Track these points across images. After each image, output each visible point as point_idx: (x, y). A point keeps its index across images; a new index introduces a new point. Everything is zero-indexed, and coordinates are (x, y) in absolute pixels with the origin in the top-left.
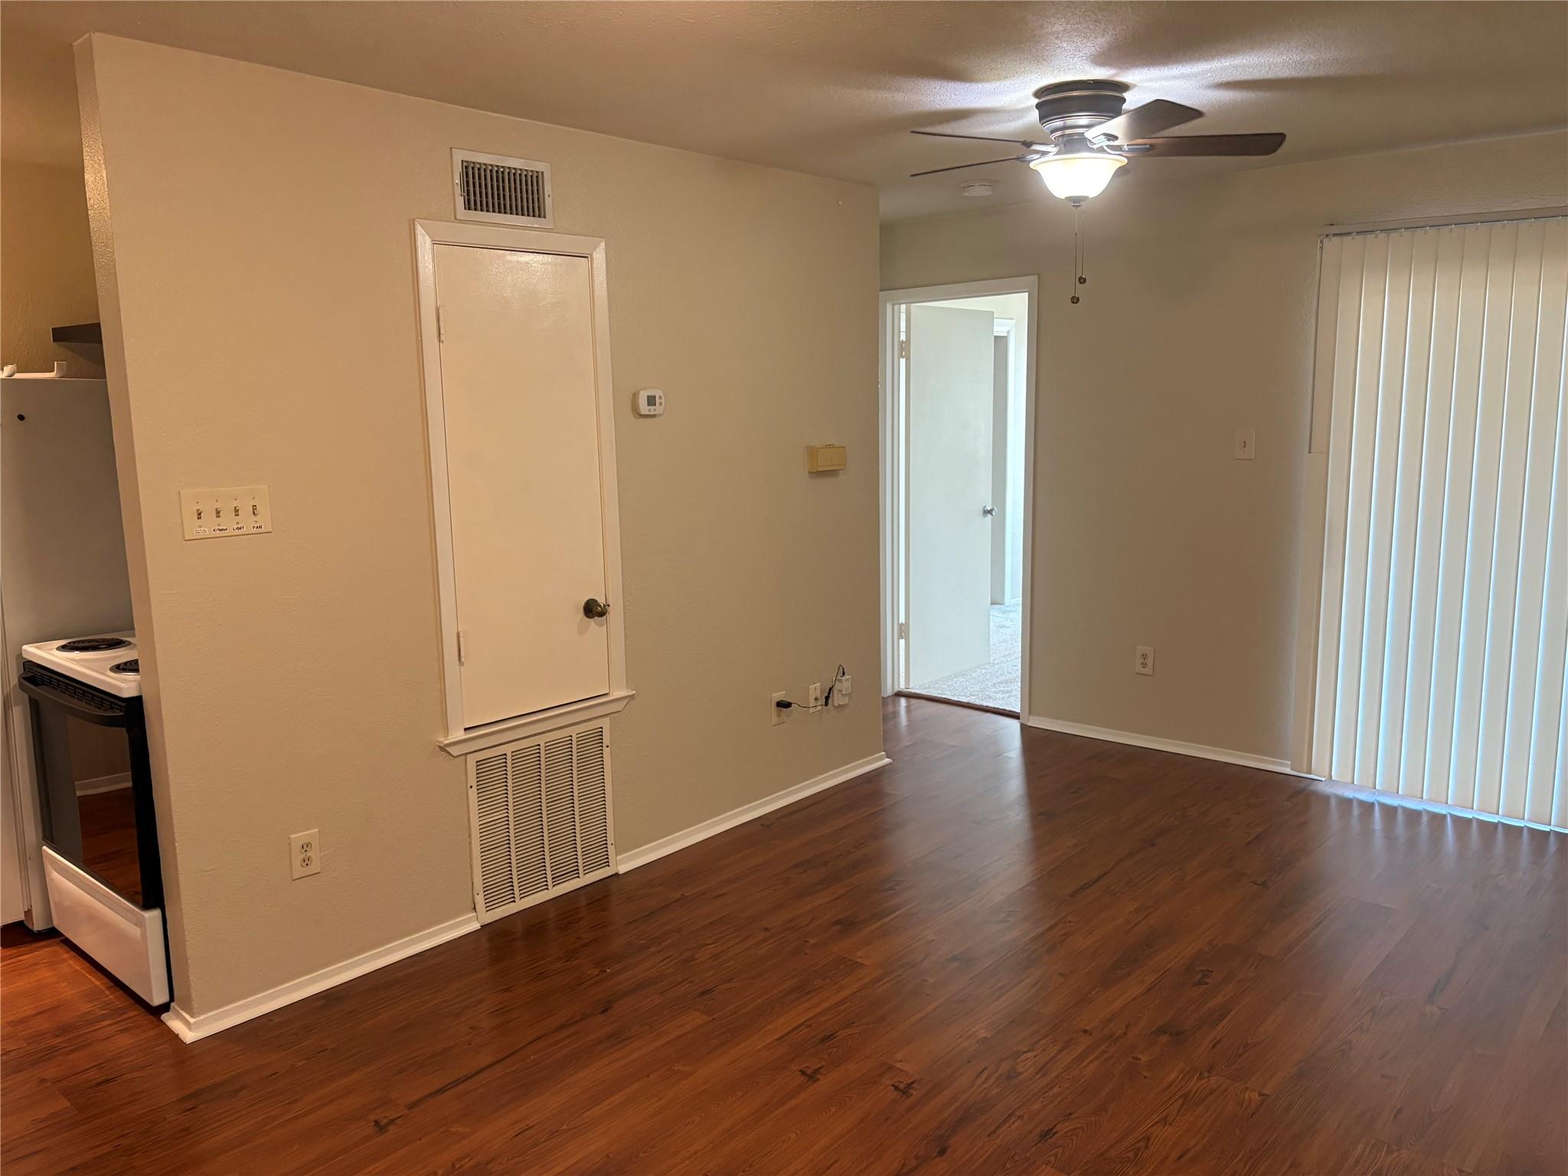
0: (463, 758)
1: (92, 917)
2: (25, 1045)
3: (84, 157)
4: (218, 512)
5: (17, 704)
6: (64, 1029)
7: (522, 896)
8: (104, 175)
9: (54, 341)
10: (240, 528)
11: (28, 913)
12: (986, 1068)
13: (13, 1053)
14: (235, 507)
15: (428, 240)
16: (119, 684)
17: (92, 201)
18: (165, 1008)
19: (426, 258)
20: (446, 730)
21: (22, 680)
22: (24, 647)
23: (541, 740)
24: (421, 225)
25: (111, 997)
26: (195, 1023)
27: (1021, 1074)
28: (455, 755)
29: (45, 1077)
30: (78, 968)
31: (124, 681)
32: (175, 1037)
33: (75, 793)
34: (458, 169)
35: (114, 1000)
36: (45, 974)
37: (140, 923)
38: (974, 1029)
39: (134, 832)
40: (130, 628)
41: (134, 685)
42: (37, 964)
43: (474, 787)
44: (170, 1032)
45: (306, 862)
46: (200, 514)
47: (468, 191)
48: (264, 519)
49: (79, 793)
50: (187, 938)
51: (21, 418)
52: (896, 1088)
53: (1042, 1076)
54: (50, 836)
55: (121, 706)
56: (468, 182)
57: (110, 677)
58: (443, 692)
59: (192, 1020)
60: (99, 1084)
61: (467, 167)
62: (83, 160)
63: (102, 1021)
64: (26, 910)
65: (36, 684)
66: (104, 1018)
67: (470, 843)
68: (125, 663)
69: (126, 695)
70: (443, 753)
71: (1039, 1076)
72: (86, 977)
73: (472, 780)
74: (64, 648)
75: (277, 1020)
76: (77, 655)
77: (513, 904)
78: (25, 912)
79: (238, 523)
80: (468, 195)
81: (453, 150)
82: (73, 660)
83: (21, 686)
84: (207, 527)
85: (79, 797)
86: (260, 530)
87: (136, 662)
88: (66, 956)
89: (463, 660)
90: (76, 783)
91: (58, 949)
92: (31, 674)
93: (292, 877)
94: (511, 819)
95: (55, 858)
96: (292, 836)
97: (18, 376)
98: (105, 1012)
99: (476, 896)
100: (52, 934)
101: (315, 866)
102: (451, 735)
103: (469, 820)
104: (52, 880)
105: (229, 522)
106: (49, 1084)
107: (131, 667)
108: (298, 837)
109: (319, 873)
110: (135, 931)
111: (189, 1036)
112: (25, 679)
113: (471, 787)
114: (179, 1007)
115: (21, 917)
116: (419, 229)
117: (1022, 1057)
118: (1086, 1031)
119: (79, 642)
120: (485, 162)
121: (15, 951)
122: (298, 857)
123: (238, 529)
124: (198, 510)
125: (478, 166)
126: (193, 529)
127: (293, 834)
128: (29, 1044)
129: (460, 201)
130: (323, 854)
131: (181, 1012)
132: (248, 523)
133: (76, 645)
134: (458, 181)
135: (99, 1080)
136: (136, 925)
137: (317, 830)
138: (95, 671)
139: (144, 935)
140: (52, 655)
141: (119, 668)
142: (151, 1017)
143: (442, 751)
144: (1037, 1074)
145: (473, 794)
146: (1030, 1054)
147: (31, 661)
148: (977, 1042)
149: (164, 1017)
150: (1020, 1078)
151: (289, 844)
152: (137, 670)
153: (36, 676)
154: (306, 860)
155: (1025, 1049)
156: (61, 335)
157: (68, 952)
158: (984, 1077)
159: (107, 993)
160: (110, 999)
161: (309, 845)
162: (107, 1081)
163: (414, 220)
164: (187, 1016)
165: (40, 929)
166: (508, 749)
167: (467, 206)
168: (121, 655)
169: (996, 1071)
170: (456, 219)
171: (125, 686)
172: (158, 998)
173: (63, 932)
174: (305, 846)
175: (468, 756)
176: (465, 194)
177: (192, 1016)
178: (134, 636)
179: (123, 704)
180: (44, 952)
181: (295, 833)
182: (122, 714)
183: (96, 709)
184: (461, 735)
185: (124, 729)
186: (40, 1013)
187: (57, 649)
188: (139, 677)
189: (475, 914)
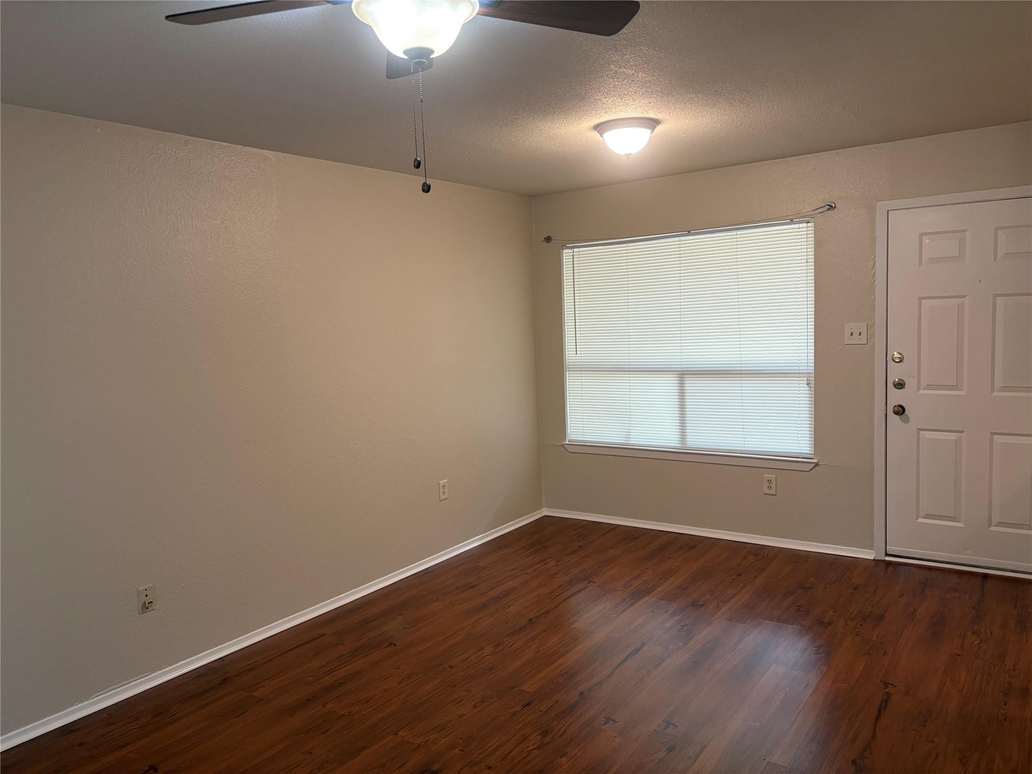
12: (561, 736)
27: (539, 735)
38: (569, 763)
52: (614, 721)
53: (525, 734)
71: (527, 734)
117: (536, 746)
118: (490, 768)
144: (528, 735)
146: (531, 748)
148: (567, 754)
150: (539, 732)
155: (534, 751)
158: (561, 731)
169: (554, 735)
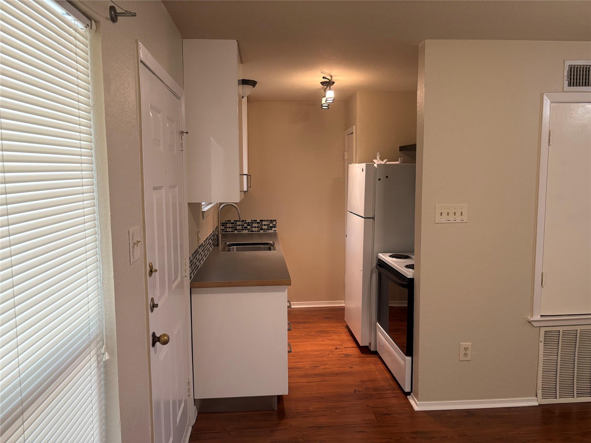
0: (538, 328)
1: (388, 351)
2: (364, 390)
3: (418, 85)
4: (448, 214)
5: (374, 273)
6: (376, 389)
7: (560, 397)
8: (424, 91)
9: (399, 151)
10: (456, 220)
11: (370, 344)
13: (360, 392)
14: (455, 212)
15: (549, 101)
16: (407, 272)
17: (419, 101)
18: (409, 394)
19: (547, 109)
20: (532, 315)
21: (377, 265)
22: (379, 254)
23: (579, 328)
24: (546, 95)
25: (392, 383)
26: (418, 404)
28: (535, 326)
29: (369, 405)
30: (383, 368)
31: (408, 271)
32: (411, 407)
33: (388, 305)
34: (567, 69)
35: (393, 384)
36: (372, 367)
37: (404, 360)
39: (406, 323)
40: (413, 252)
41: (412, 274)
42: (370, 362)
43: (543, 342)
44: (410, 404)
45: (466, 355)
46: (442, 214)
47: (571, 78)
48: (465, 218)
49: (390, 305)
50: (419, 371)
51: (387, 177)
54: (379, 320)
55: (407, 281)
56: (571, 75)
57: (404, 269)
58: (532, 297)
59: (418, 402)
60: (385, 414)
61: (571, 68)
62: (417, 86)
63: (388, 391)
64: (370, 342)
65: (381, 267)
66: (389, 390)
67: (538, 366)
68: (410, 265)
69: (409, 277)
70: (529, 324)
72: (385, 372)
73: (542, 339)
74: (390, 256)
75: (448, 414)
76: (394, 259)
77: (556, 399)
78: (369, 343)
79: (455, 218)
80: (570, 80)
81: (565, 61)
82: (393, 261)
83: (377, 267)
84: (444, 219)
85: (389, 306)
86: (462, 221)
87: (413, 265)
88: (379, 362)
89: (543, 285)
90: (389, 301)
91: (378, 359)
92: (380, 264)
93: (459, 359)
94: (559, 361)
95: (380, 328)
96: (461, 343)
97: (388, 163)
98: (389, 388)
99: (538, 390)
100: (376, 353)
101: (469, 358)
102: (534, 317)
103: (538, 356)
104: (378, 335)
105: (451, 217)
106: (369, 408)
107: (411, 267)
108: (464, 344)
109: (470, 361)
110: (402, 362)
111: (416, 408)
112: (378, 265)
113: (541, 342)
114: (414, 396)
115: (368, 345)
116: (545, 97)
119: (395, 255)
120: (580, 64)
121: (365, 356)
122: (462, 352)
123: (455, 220)
124: (441, 212)
125: (577, 66)
126: (439, 219)
127: (461, 342)
128: (365, 391)
129: (566, 83)
130: (472, 354)
131: (414, 398)
132: (458, 218)
133: (395, 256)
134: (566, 74)
135: (385, 413)
136: (403, 360)
137: (471, 343)
138: (399, 266)
139: (405, 364)
140: (387, 258)
141: (408, 267)
142: (404, 395)
143: (529, 323)
145: (542, 345)
147: (380, 259)
149: (408, 397)
151: (460, 346)
152: (413, 268)
153: (381, 264)
154: (466, 354)
156: (402, 149)
157: (380, 361)
159: (391, 381)
160: (391, 383)
161: (467, 348)
162: (387, 414)
163: (543, 94)
164: (416, 400)
165: (373, 350)
166: (561, 329)
167: (569, 85)
168: (408, 262)
170: (563, 91)
171: (409, 273)
172: (407, 389)
173: (379, 353)
174: (466, 349)
175: (541, 328)
176: (569, 79)
177: (418, 401)
178: (414, 255)
179: (408, 280)
180: (373, 359)
181: (463, 342)
182: (407, 283)
183: (399, 280)
184: (538, 318)
185: (407, 289)
186: (369, 381)
187: (389, 256)
188: (414, 271)
189: (536, 398)
